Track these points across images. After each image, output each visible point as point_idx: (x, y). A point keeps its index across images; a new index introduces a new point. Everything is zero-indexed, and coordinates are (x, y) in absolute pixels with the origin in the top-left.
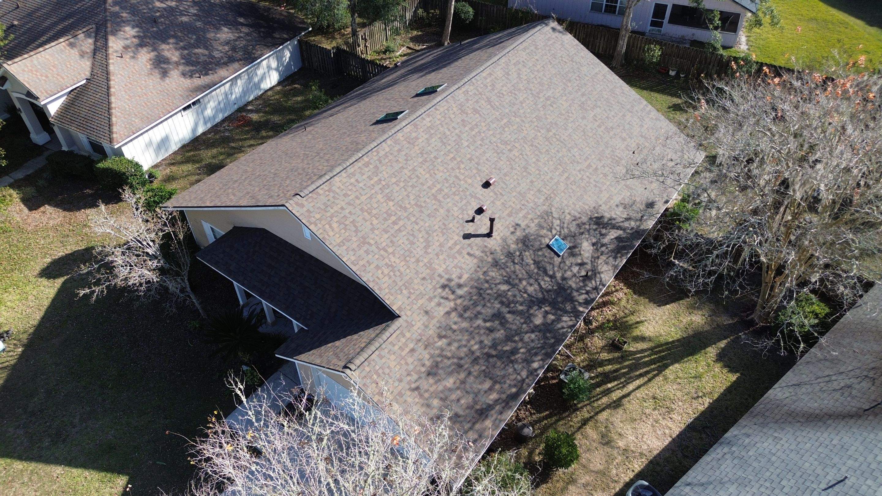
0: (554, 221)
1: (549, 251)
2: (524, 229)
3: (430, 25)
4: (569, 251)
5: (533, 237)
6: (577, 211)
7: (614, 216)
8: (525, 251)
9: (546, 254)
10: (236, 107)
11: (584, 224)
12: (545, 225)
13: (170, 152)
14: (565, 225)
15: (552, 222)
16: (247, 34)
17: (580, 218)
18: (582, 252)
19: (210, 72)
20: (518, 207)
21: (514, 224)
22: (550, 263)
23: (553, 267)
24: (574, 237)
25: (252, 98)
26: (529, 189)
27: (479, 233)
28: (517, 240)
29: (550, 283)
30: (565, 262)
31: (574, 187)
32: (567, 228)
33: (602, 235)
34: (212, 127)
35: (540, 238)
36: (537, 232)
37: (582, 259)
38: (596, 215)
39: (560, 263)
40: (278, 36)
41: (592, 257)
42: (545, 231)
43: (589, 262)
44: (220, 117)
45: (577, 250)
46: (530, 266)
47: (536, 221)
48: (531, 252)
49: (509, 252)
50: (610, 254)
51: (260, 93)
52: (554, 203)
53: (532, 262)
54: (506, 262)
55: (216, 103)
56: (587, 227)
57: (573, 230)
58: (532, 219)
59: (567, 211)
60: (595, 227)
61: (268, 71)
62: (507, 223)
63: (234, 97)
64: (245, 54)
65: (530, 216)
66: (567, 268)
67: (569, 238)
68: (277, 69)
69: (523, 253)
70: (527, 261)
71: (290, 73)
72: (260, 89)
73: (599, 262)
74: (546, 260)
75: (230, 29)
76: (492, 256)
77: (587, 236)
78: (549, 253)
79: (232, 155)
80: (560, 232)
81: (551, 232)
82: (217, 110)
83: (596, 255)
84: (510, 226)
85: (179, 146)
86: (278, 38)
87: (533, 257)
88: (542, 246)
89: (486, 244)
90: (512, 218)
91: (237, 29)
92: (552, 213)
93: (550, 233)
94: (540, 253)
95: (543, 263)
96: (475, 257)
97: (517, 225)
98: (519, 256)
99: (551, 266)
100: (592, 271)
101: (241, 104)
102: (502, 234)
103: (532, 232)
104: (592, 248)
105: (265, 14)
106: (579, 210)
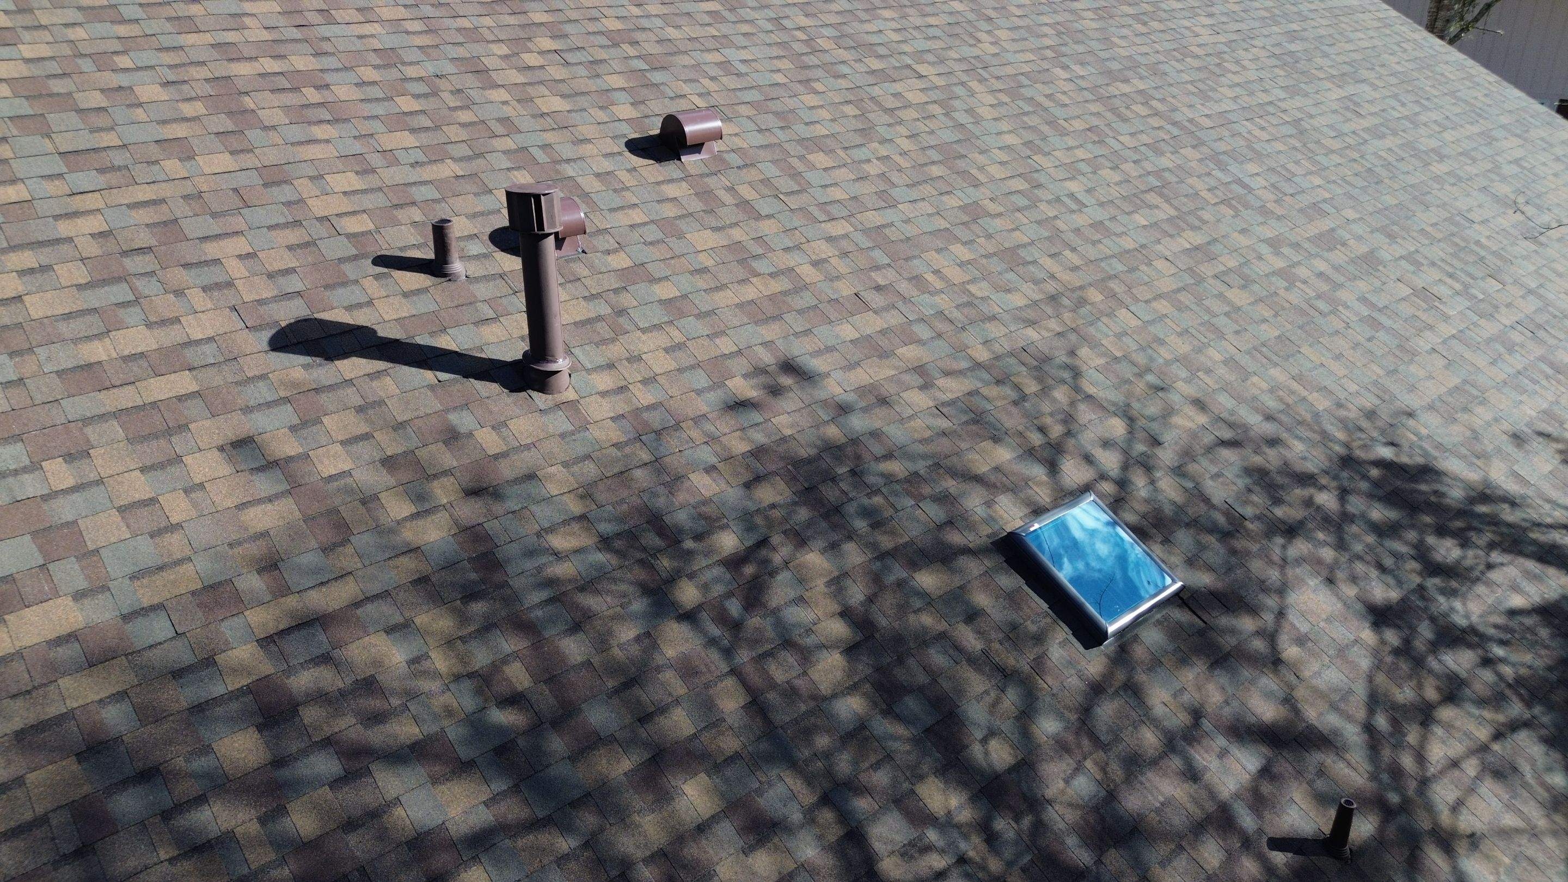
0: (1085, 413)
1: (1010, 581)
2: (843, 409)
4: (1180, 615)
5: (896, 467)
6: (1254, 403)
7: (1511, 487)
8: (800, 540)
9: (982, 599)
11: (1306, 479)
12: (1012, 420)
14: (1166, 456)
15: (1068, 419)
17: (1273, 442)
18: (1291, 652)
20: (845, 289)
21: (767, 358)
22: (1005, 675)
23: (1026, 715)
24: (1225, 535)
26: (947, 235)
27: (445, 342)
28: (758, 453)
29: (973, 847)
30: (1133, 691)
31: (1238, 297)
32: (1179, 471)
33: (1434, 568)
35: (950, 484)
36: (944, 445)
37: (1288, 700)
38: (1386, 453)
39: (1097, 689)
41: (1375, 700)
42: (1004, 454)
43: (1352, 733)
45: (1247, 624)
46: (806, 655)
47: (952, 388)
48: (854, 555)
49: (656, 521)
50: (1516, 709)
52: (1104, 332)
53: (838, 629)
54: (588, 585)
56: (1326, 500)
57: (1218, 492)
58: (920, 370)
59: (1184, 388)
60: (1378, 513)
62: (725, 345)
65: (910, 353)
66: (1149, 739)
67: (1184, 537)
69: (782, 551)
70: (798, 615)
73: (1438, 752)
74: (970, 639)
76: (470, 511)
77: (1328, 554)
78: (1012, 598)
80: (1122, 484)
81: (1053, 467)
83: (1405, 694)
84: (740, 365)
87: (857, 594)
88: (955, 538)
89: (463, 421)
90: (770, 332)
92: (1077, 374)
93: (1038, 472)
94: (928, 580)
95: (937, 658)
96: (294, 487)
97: (789, 367)
98: (734, 563)
99: (1011, 699)
100: (1387, 812)
102: (645, 397)
103: (896, 434)
104: (1368, 635)
106: (1271, 403)
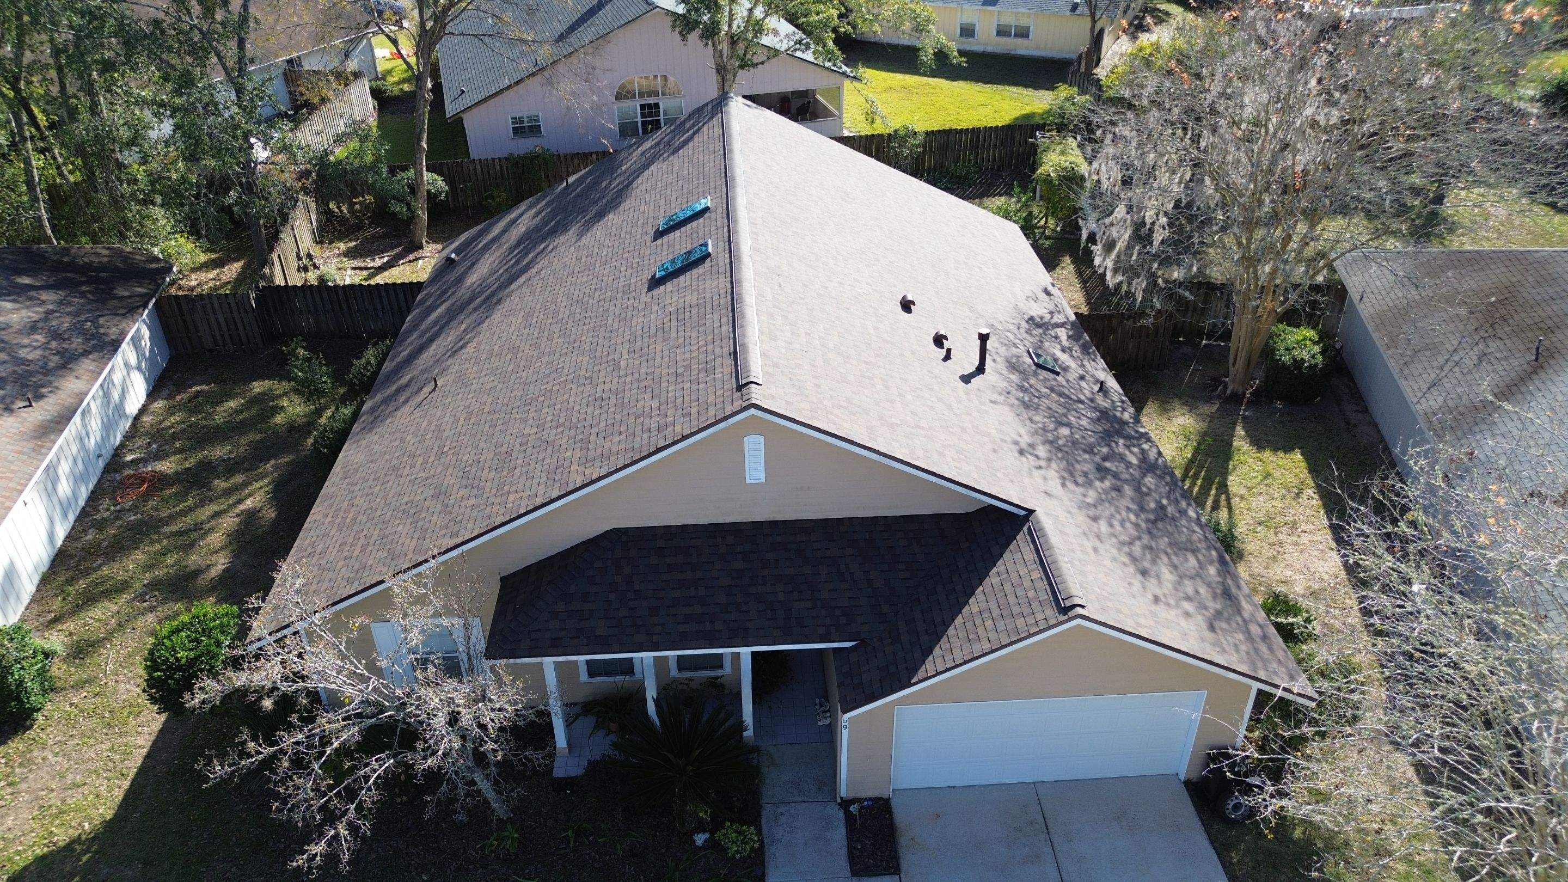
3: (359, 228)
10: (101, 464)
13: (26, 600)
16: (60, 303)
19: (44, 390)
25: (119, 438)
34: (79, 519)
40: (126, 294)
44: (84, 493)
51: (128, 425)
55: (70, 460)
61: (129, 374)
63: (93, 441)
64: (87, 340)
68: (139, 368)
71: (158, 372)
72: (127, 417)
75: (14, 301)
79: (192, 545)
82: (77, 479)
85: (36, 580)
86: (130, 297)
91: (30, 299)
101: (107, 453)
105: (66, 259)
